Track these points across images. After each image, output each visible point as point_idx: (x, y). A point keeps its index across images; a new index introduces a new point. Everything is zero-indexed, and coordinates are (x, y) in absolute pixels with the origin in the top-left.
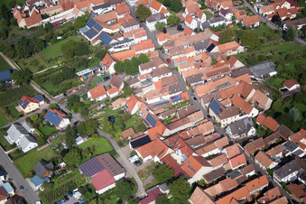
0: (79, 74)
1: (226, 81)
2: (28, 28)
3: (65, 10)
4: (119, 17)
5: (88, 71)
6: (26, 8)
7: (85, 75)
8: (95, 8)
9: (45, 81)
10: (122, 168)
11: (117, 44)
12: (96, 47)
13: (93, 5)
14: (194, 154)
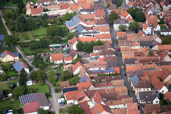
0: (50, 46)
1: (153, 67)
2: (32, 15)
3: (61, 9)
4: (96, 18)
5: (58, 45)
6: (37, 5)
7: (55, 47)
8: (81, 10)
9: (26, 47)
10: (48, 103)
11: (87, 33)
12: (72, 34)
13: (81, 8)
14: (102, 103)
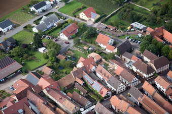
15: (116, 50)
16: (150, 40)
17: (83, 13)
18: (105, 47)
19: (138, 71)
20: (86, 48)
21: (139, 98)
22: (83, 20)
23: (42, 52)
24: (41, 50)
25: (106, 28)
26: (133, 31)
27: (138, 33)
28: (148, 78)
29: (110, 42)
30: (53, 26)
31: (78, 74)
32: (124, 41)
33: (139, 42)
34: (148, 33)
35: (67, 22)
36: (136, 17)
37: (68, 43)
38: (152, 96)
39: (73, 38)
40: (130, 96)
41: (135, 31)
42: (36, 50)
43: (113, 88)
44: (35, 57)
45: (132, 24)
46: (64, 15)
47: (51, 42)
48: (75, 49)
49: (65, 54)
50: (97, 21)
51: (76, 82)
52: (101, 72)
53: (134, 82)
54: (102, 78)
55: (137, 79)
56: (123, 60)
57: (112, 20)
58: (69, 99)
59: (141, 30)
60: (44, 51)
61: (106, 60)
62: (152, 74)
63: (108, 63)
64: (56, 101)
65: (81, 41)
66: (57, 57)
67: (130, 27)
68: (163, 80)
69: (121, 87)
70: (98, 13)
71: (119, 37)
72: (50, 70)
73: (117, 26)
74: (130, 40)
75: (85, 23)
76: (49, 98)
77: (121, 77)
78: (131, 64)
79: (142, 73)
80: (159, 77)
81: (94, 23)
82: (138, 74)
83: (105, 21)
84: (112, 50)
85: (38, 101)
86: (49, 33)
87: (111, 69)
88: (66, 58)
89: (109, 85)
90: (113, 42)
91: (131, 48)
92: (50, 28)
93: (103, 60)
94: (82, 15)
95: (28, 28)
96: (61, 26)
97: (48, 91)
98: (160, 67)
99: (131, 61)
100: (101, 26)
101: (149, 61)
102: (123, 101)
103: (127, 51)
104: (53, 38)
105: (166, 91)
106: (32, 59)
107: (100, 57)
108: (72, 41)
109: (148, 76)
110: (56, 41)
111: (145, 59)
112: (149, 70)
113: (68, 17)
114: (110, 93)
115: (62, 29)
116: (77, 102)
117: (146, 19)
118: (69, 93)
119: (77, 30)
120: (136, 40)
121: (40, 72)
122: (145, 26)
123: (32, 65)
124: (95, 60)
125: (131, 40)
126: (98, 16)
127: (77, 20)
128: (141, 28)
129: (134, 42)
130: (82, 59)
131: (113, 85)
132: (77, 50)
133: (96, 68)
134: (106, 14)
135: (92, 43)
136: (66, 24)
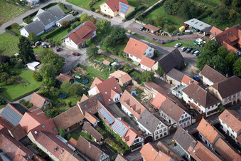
15: (156, 67)
16: (215, 48)
17: (106, 4)
18: (139, 61)
19: (192, 101)
20: (106, 62)
21: (190, 148)
22: (105, 16)
23: (34, 69)
24: (32, 66)
25: (144, 29)
26: (188, 33)
27: (196, 38)
28: (208, 113)
29: (148, 52)
30: (55, 26)
31: (89, 107)
32: (170, 50)
33: (196, 52)
34: (212, 38)
35: (78, 19)
36: (194, 10)
37: (79, 55)
38: (214, 145)
39: (86, 46)
40: (175, 145)
41: (191, 33)
42: (23, 66)
43: (148, 131)
44: (20, 79)
45: (187, 23)
46: (74, 7)
47: (48, 52)
48: (90, 64)
49: (72, 72)
50: (128, 18)
51: (85, 120)
52: (128, 104)
53: (183, 121)
54: (129, 113)
55: (188, 116)
56: (169, 82)
57: (155, 16)
58: (70, 151)
59: (202, 32)
60: (36, 67)
61: (139, 83)
62: (215, 107)
63: (142, 88)
64: (49, 153)
65: (100, 51)
66: (57, 77)
67: (183, 27)
68: (232, 117)
69: (161, 129)
70: (131, 4)
71: (164, 43)
72: (43, 100)
73: (162, 26)
74: (182, 48)
75: (109, 20)
76: (38, 148)
77: (161, 112)
78: (180, 90)
79: (197, 105)
80: (226, 111)
81: (124, 21)
82: (191, 108)
83: (142, 18)
84: (150, 66)
85: (17, 153)
86: (47, 37)
87: (147, 98)
88: (72, 81)
89: (140, 126)
90: (152, 52)
91: (183, 62)
92: (49, 30)
93: (135, 83)
94: (105, 8)
95: (14, 30)
96: (69, 26)
97: (36, 136)
98: (230, 95)
99: (180, 85)
100: (135, 26)
101: (211, 83)
102: (161, 154)
103: (176, 68)
104: (53, 46)
105: (238, 135)
106: (14, 81)
107: (130, 78)
108: (84, 52)
109: (208, 110)
110: (58, 51)
111: (206, 81)
112: (210, 100)
113: (81, 12)
114: (141, 139)
115: (69, 31)
116: (85, 155)
117: (211, 13)
118: (72, 140)
119: (95, 33)
120: (192, 49)
121: (27, 104)
122: (209, 26)
123: (14, 92)
124: (121, 83)
125: (185, 50)
126: (132, 9)
127: (96, 15)
128: (201, 28)
129: (189, 52)
130: (97, 81)
131: (146, 125)
132: (92, 67)
133: (121, 96)
134: (145, 5)
135: (117, 54)
136: (77, 23)
